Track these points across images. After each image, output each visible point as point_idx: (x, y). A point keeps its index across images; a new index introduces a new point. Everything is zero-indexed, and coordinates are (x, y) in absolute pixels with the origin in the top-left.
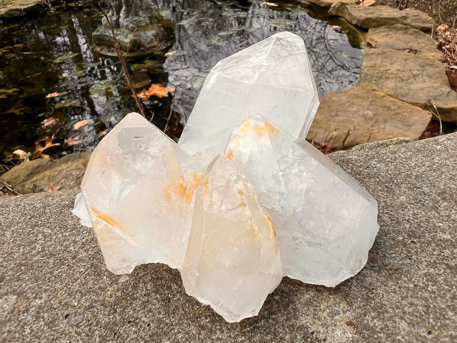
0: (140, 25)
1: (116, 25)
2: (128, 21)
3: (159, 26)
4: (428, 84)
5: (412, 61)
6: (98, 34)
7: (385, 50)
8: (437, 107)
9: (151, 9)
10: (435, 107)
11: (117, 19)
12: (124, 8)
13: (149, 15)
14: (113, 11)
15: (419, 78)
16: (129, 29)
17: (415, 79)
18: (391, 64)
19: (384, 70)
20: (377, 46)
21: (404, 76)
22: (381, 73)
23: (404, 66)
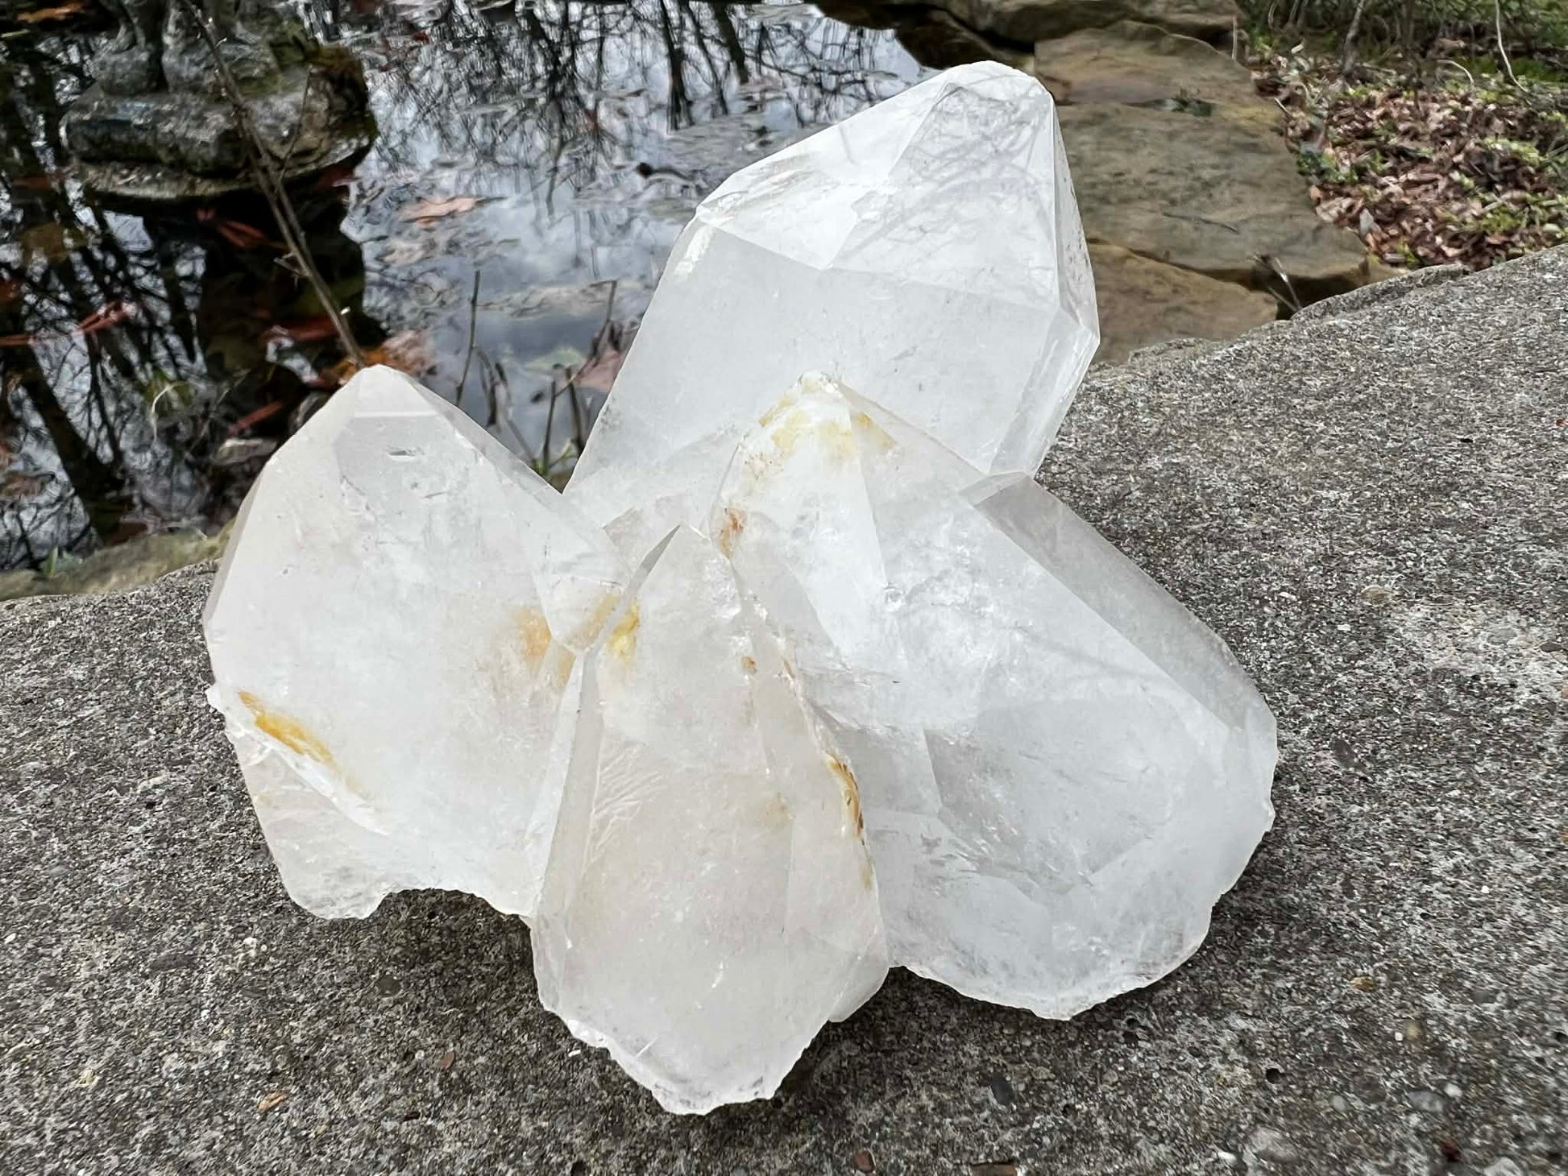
0: (243, 75)
1: (151, 81)
2: (198, 64)
3: (311, 75)
4: (1253, 206)
5: (1190, 141)
6: (87, 117)
7: (1100, 108)
8: (1290, 277)
9: (273, 12)
10: (1284, 278)
11: (150, 60)
12: (174, 14)
13: (270, 37)
14: (131, 28)
15: (1222, 193)
16: (205, 92)
17: (1210, 196)
18: (1130, 151)
19: (1110, 174)
20: (1071, 99)
21: (1175, 189)
22: (1104, 183)
23: (1169, 158)
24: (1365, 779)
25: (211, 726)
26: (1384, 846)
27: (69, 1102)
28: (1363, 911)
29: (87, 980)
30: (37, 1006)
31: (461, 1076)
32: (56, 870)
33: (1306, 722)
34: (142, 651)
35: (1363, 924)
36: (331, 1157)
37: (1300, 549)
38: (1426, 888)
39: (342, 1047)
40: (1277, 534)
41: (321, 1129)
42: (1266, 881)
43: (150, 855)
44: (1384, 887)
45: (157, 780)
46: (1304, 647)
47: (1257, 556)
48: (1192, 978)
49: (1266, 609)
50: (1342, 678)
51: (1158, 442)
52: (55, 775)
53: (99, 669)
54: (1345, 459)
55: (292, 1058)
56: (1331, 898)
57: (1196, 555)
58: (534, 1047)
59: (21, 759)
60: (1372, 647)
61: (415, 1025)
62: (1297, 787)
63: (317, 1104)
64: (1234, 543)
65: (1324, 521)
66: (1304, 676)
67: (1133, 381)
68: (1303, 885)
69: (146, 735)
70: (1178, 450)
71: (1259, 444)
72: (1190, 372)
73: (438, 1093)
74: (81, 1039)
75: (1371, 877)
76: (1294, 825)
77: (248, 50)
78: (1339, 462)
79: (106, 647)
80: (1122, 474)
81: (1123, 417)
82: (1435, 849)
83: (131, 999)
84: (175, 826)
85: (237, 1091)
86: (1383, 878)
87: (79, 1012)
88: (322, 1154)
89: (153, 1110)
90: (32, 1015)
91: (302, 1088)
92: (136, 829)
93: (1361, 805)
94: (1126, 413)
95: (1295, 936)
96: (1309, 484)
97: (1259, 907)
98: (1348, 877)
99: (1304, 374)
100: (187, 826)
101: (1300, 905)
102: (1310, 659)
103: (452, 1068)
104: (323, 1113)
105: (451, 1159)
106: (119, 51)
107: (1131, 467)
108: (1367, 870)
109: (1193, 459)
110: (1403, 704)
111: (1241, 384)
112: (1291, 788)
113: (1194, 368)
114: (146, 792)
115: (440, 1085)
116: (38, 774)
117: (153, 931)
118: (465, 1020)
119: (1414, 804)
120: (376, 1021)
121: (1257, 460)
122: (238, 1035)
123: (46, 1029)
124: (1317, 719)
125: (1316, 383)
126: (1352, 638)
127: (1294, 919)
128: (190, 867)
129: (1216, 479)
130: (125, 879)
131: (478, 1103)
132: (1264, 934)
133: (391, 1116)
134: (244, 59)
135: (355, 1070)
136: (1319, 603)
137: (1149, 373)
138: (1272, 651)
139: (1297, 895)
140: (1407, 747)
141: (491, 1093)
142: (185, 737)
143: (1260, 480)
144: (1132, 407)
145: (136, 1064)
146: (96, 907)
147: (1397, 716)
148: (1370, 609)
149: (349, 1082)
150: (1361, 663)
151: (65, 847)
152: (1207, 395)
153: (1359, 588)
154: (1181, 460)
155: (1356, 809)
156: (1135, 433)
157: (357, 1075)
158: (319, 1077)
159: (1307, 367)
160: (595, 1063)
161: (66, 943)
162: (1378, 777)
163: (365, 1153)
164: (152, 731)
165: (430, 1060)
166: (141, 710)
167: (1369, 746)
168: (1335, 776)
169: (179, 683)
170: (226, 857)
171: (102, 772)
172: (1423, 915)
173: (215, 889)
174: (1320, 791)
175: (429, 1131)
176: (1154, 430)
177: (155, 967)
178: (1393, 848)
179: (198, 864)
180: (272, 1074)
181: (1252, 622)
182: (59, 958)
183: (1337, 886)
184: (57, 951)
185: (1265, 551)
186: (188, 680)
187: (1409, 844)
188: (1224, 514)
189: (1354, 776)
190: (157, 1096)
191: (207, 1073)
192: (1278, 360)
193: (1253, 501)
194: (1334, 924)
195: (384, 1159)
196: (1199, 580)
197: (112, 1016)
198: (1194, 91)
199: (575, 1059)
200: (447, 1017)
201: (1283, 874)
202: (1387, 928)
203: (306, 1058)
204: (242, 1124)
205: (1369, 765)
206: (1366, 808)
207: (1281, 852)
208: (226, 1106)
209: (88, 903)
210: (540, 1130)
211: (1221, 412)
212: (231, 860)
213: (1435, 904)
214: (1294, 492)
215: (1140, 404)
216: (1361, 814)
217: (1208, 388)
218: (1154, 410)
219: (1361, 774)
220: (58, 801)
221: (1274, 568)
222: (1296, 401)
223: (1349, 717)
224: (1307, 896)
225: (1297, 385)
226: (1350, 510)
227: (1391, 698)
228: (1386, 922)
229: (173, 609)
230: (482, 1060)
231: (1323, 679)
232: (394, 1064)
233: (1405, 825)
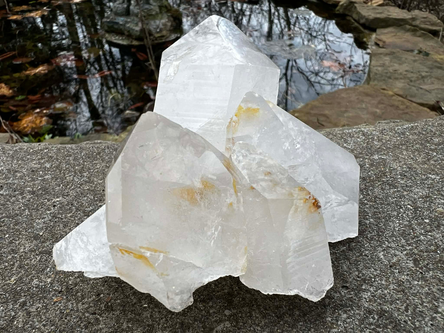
3: (168, 15)
7: (393, 50)
10: (443, 109)
18: (400, 64)
19: (393, 70)
20: (385, 47)
21: (412, 77)
22: (390, 72)
23: (413, 68)
24: (421, 273)
25: (77, 187)
26: (423, 297)
27: (6, 286)
28: (410, 318)
29: (22, 252)
30: (7, 257)
31: (111, 305)
32: (25, 219)
33: (406, 250)
34: (66, 163)
35: (409, 323)
36: (68, 320)
37: (418, 192)
38: (435, 315)
39: (81, 288)
40: (411, 186)
41: (68, 311)
42: (379, 300)
43: (50, 220)
44: (420, 311)
45: (58, 199)
46: (411, 225)
47: (402, 192)
48: (345, 327)
49: (401, 210)
50: (422, 237)
51: (378, 151)
52: (33, 193)
53: (54, 165)
54: (441, 166)
55: (67, 288)
56: (400, 311)
57: (382, 188)
58: (135, 301)
59: (26, 187)
60: (435, 229)
61: (103, 286)
62: (397, 271)
63: (69, 303)
64: (395, 187)
65: (428, 185)
66: (409, 234)
67: (375, 131)
68: (391, 305)
69: (60, 186)
70: (384, 154)
71: (412, 156)
72: (394, 130)
73: (103, 308)
74: (15, 269)
75: (416, 306)
76: (393, 283)
77: (152, 7)
78: (438, 166)
79: (57, 159)
80: (364, 159)
81: (369, 141)
82: (441, 302)
83: (31, 260)
84: (59, 213)
85: (50, 294)
86: (420, 308)
87: (17, 261)
88: (66, 319)
89: (26, 294)
90: (5, 259)
91: (67, 297)
92: (48, 212)
93: (418, 281)
94: (370, 140)
95: (384, 321)
96: (426, 172)
97: (374, 309)
98: (408, 305)
99: (433, 137)
100: (62, 214)
101: (388, 311)
102: (412, 229)
103: (110, 301)
104: (70, 307)
105: (101, 329)
106: (120, 4)
107: (368, 157)
108: (415, 304)
109: (388, 158)
110: (442, 250)
111: (411, 137)
112: (395, 271)
113: (396, 129)
114: (54, 202)
115: (105, 306)
116: (29, 192)
117: (43, 242)
118: (118, 288)
119: (437, 285)
120: (93, 282)
121: (410, 162)
122: (55, 277)
123: (7, 264)
124: (410, 249)
125: (436, 140)
126: (429, 225)
127: (385, 315)
128: (59, 226)
129: (395, 165)
130: (41, 226)
131: (114, 314)
132: (373, 318)
133: (88, 312)
134: (151, 9)
135: (83, 296)
136: (420, 211)
137: (381, 129)
138: (400, 224)
139: (388, 307)
140: (440, 265)
141: (118, 312)
142: (69, 189)
143: (409, 168)
144: (373, 139)
145: (26, 280)
146: (31, 232)
147: (438, 254)
148: (437, 216)
149: (80, 299)
150: (430, 234)
151: (29, 213)
152: (398, 138)
153: (435, 209)
154: (385, 157)
155: (416, 283)
156: (371, 146)
157: (83, 297)
158: (72, 295)
159: (434, 134)
160: (150, 310)
161: (20, 240)
162: (427, 273)
163: (78, 322)
164: (62, 185)
165: (104, 298)
166: (60, 179)
167: (426, 262)
168: (411, 270)
169: (73, 173)
170: (69, 225)
171: (45, 194)
172: (431, 324)
173: (63, 233)
174: (405, 274)
175: (97, 319)
176: (378, 147)
177: (40, 253)
178: (426, 298)
179: (61, 226)
180: (60, 292)
181: (395, 213)
182: (17, 244)
183: (403, 307)
184: (17, 242)
185: (406, 191)
186: (75, 173)
187: (432, 298)
188: (395, 177)
189: (418, 271)
190: (28, 290)
191: (43, 287)
192: (425, 131)
193: (406, 174)
194: (399, 320)
195: (82, 325)
196: (381, 197)
197: (24, 264)
198: (424, 49)
199: (145, 307)
200: (113, 286)
201: (385, 299)
202: (417, 326)
203: (71, 289)
204: (48, 304)
205: (424, 268)
206: (420, 283)
207: (386, 291)
208: (45, 298)
209: (30, 230)
210: (128, 327)
211: (402, 145)
212: (70, 226)
213: (437, 321)
214: (420, 174)
215: (376, 138)
216: (418, 285)
217: (399, 136)
218: (380, 140)
219: (421, 271)
220: (31, 200)
221: (407, 197)
222: (428, 145)
223: (421, 251)
224: (392, 309)
225: (429, 140)
226: (438, 183)
227: (438, 247)
228: (417, 324)
229: (77, 152)
230: (119, 301)
231: (415, 236)
232: (94, 297)
233: (433, 292)
